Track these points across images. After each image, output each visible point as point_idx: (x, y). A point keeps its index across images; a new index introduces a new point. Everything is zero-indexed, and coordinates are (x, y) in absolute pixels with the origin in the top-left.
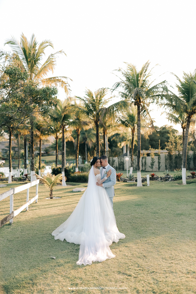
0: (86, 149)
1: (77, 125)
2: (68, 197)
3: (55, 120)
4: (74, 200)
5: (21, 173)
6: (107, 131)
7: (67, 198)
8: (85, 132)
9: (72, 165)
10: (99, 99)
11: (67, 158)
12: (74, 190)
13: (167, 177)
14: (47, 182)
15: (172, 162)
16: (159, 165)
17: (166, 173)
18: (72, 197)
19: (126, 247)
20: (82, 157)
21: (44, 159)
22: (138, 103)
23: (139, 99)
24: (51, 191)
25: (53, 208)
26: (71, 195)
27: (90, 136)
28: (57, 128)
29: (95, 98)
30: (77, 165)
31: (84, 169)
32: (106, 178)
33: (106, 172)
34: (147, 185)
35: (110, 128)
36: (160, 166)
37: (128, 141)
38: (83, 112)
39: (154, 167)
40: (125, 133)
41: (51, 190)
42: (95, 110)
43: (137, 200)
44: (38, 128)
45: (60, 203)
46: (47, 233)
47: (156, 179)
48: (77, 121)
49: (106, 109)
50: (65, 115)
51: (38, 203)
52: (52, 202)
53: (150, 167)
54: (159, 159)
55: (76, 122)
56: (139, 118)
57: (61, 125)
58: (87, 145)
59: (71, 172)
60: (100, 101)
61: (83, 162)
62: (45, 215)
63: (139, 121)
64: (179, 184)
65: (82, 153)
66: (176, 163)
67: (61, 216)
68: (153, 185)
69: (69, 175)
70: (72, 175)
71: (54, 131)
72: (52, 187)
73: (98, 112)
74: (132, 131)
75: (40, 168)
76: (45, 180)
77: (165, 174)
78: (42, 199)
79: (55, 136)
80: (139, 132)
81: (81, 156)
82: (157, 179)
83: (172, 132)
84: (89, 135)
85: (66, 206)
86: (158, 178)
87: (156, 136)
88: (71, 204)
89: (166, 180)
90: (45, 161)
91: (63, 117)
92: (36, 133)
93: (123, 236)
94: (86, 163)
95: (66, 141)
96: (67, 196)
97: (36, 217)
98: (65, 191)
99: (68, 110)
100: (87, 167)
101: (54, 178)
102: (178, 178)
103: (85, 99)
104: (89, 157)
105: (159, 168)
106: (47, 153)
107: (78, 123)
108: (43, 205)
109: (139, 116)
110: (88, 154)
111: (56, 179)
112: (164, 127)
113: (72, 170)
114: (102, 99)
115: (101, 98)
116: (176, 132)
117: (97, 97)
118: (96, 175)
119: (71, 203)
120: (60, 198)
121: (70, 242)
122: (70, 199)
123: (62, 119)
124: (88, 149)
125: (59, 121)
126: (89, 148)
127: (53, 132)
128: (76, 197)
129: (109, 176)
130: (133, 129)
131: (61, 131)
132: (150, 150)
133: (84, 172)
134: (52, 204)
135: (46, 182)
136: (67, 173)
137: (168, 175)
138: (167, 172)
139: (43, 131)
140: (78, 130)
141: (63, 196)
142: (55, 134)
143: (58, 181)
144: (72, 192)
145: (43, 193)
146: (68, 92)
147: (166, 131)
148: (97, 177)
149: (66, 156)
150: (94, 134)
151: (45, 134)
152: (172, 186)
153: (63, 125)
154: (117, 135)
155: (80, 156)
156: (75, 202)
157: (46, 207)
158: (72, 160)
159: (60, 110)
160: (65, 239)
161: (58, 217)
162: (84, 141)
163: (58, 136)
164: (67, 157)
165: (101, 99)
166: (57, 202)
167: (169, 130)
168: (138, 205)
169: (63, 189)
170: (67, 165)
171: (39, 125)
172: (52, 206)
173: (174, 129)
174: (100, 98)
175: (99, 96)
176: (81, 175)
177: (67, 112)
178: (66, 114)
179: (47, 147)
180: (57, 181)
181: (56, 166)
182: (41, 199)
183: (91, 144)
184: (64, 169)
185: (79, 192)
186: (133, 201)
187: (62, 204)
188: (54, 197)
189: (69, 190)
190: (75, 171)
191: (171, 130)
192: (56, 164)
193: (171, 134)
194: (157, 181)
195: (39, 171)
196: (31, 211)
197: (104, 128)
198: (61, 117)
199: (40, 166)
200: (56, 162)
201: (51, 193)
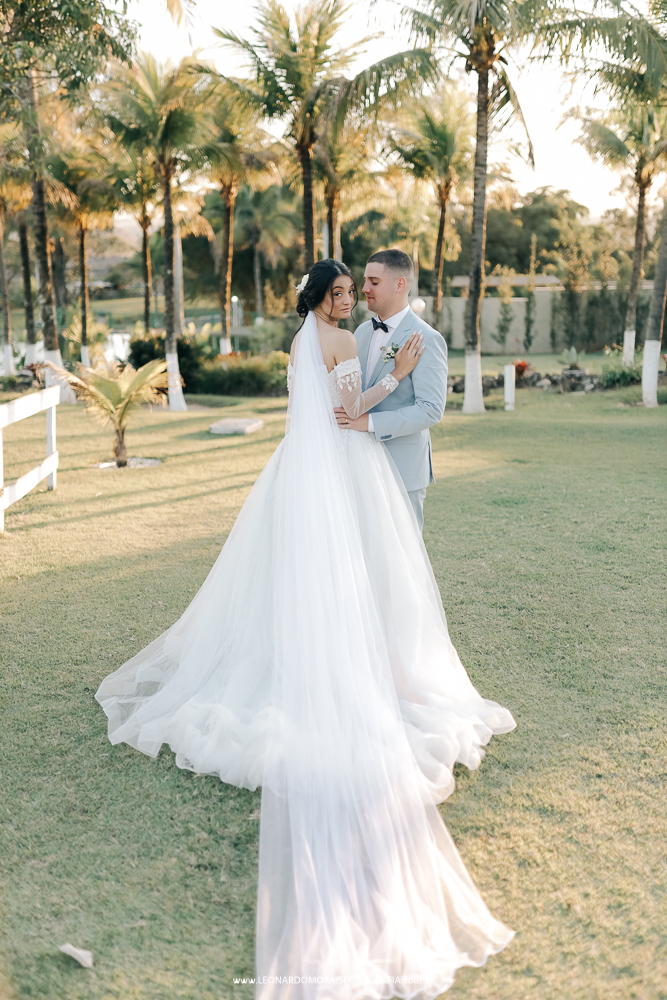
0: (257, 271)
1: (224, 162)
2: (190, 458)
3: (133, 137)
4: (215, 475)
5: (18, 360)
6: (343, 194)
7: (189, 463)
8: (251, 207)
9: (206, 328)
10: (315, 43)
11: (189, 307)
12: (216, 427)
13: (572, 376)
14: (102, 396)
15: (574, 321)
16: (528, 331)
17: (566, 361)
18: (207, 460)
19: (542, 811)
20: (243, 302)
21: (106, 311)
22: (480, 59)
23: (490, 40)
24: (121, 433)
25: (122, 515)
26: (203, 452)
27: (272, 222)
28: (143, 182)
29: (295, 37)
30: (224, 327)
31: (252, 345)
32: (389, 383)
33: (390, 350)
34: (503, 408)
35: (354, 181)
36: (532, 333)
37: (414, 239)
38: (248, 100)
39: (510, 338)
40: (405, 211)
41: (117, 431)
42: (298, 91)
43: (492, 475)
44: (71, 183)
45: (155, 489)
46: (72, 685)
47: (530, 383)
48: (223, 145)
49: (348, 85)
50: (172, 115)
51: (61, 492)
52: (124, 482)
53: (494, 337)
54: (529, 307)
55: (220, 149)
56: (481, 129)
57: (158, 162)
58: (262, 257)
59: (203, 354)
60: (318, 50)
61: (248, 321)
62: (75, 561)
63: (484, 142)
64: (627, 402)
65: (244, 284)
66: (591, 323)
67: (155, 565)
68: (524, 405)
69: (196, 366)
70: (208, 366)
71: (134, 192)
72: (122, 416)
73: (312, 98)
74: (441, 194)
75: (85, 340)
76: (92, 389)
77: (562, 363)
78: (81, 472)
79: (138, 215)
80: (479, 190)
81: (239, 298)
82: (534, 384)
83: (566, 213)
84: (269, 218)
85: (183, 507)
86: (539, 379)
87: (509, 225)
88: (204, 494)
89: (573, 388)
90: (107, 318)
91: (163, 122)
92: (57, 200)
93: (502, 719)
94: (259, 321)
95: (184, 235)
96: (189, 454)
97: (35, 570)
98: (179, 431)
99: (184, 93)
100: (261, 336)
101: (127, 380)
102: (618, 381)
103: (253, 39)
104: (267, 300)
105: (528, 341)
106: (116, 287)
107: (229, 155)
108: (80, 501)
109: (484, 119)
110: (268, 288)
111: (138, 384)
112: (539, 192)
113: (208, 350)
114: (328, 43)
115: (323, 38)
116: (582, 215)
117: (304, 32)
118: (332, 363)
119: (204, 489)
120: (158, 462)
121: (198, 770)
122: (200, 467)
123: (159, 135)
124: (266, 273)
125: (148, 143)
126: (267, 267)
127: (129, 199)
128: (225, 458)
129: (405, 372)
130: (443, 185)
131: (159, 196)
132: (497, 275)
133: (252, 355)
134: (118, 495)
135: (93, 395)
136: (188, 356)
137: (574, 367)
138: (572, 355)
139: (90, 194)
140: (226, 190)
141: (171, 452)
142: (137, 205)
143: (148, 393)
144: (209, 435)
145: (91, 442)
146: (180, 10)
147: (546, 208)
148: (339, 375)
149: (186, 300)
150: (288, 217)
151: (95, 208)
152: (607, 411)
153: (167, 161)
154: (374, 216)
155: (235, 299)
156: (220, 487)
157: (91, 508)
158: (205, 312)
159: (150, 93)
160: (165, 746)
161: (141, 568)
162: (251, 242)
163: (148, 214)
164: (189, 301)
165: (321, 43)
166: (143, 482)
167: (556, 206)
168: (506, 503)
169: (172, 424)
170: (189, 330)
171: (73, 170)
172: (121, 503)
173: (574, 203)
174: (318, 39)
175: (314, 29)
176: (240, 368)
177: (180, 99)
178: (176, 110)
179: (114, 264)
180: (142, 392)
181: (147, 331)
182: (75, 469)
183: (275, 251)
184: (174, 344)
185: (236, 434)
186: (474, 479)
187: (164, 495)
188: (134, 457)
189: (195, 429)
190: (217, 351)
191: (564, 205)
192: (147, 326)
193: (565, 220)
194: (536, 391)
195: (85, 351)
196: (17, 537)
197: (331, 179)
198: (157, 127)
199: (84, 334)
200: (147, 317)
201: (121, 442)
